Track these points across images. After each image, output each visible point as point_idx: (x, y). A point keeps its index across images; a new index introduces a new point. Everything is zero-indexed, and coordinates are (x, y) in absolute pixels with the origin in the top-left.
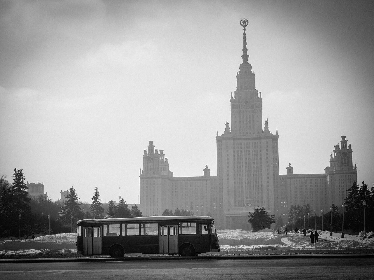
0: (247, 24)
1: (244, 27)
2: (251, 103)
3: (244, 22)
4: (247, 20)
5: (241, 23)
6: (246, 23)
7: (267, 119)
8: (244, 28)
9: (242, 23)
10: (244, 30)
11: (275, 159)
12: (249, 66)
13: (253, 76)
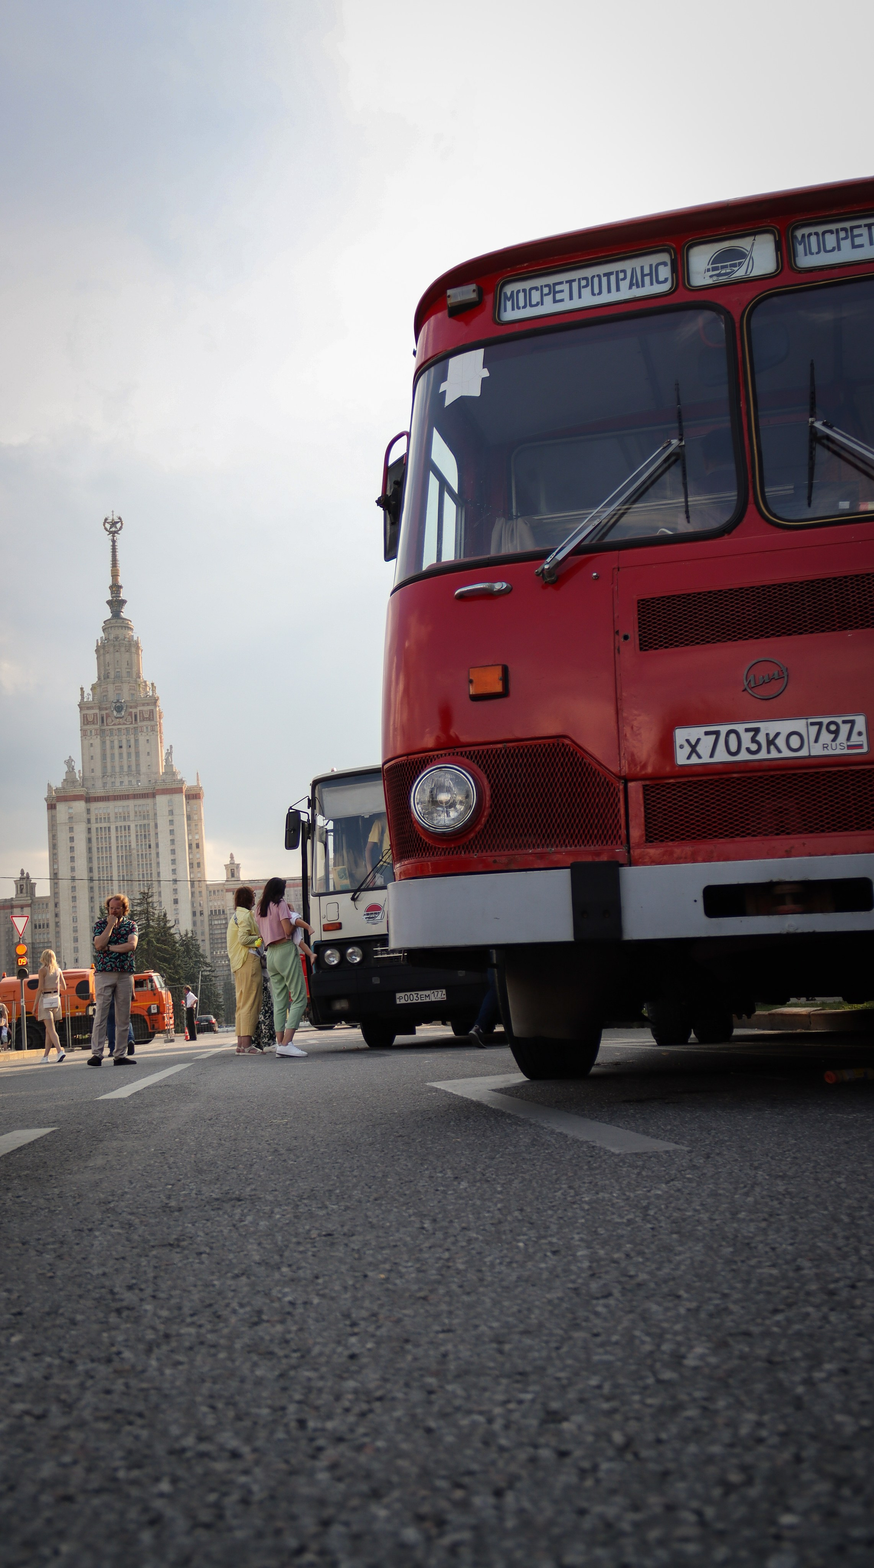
0: (121, 528)
1: (113, 533)
2: (131, 710)
3: (114, 524)
4: (120, 518)
5: (104, 525)
6: (119, 525)
7: (171, 747)
8: (113, 536)
9: (108, 526)
10: (114, 541)
11: (194, 846)
12: (125, 625)
13: (132, 647)
